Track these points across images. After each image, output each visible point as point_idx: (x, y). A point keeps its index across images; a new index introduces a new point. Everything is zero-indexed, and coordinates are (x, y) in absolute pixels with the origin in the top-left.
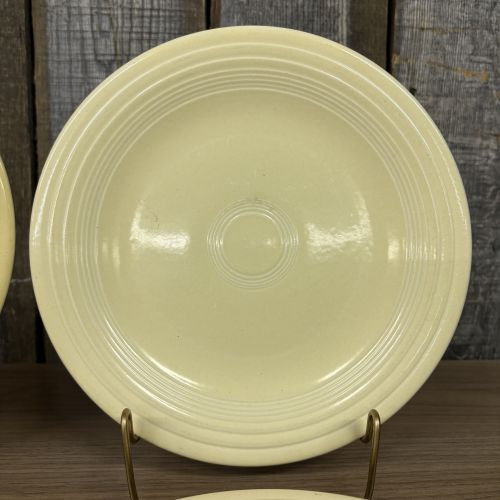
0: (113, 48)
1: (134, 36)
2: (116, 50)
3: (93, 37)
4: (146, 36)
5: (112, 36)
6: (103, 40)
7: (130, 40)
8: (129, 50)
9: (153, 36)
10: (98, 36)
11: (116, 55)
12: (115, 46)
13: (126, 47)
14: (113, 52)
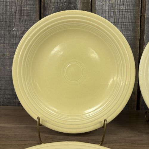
0: (114, 21)
1: (120, 17)
2: (115, 21)
3: (108, 18)
4: (123, 17)
5: (114, 17)
6: (111, 19)
7: (119, 18)
8: (119, 21)
9: (125, 17)
10: (110, 17)
11: (115, 22)
12: (115, 20)
13: (118, 20)
14: (114, 22)
